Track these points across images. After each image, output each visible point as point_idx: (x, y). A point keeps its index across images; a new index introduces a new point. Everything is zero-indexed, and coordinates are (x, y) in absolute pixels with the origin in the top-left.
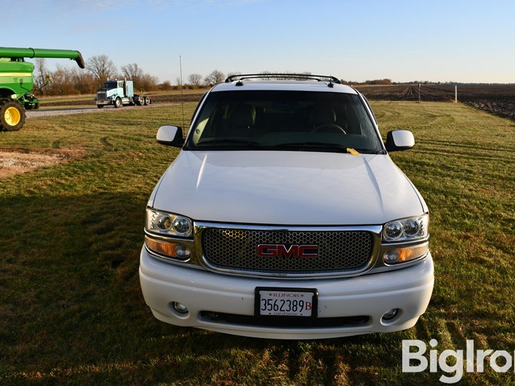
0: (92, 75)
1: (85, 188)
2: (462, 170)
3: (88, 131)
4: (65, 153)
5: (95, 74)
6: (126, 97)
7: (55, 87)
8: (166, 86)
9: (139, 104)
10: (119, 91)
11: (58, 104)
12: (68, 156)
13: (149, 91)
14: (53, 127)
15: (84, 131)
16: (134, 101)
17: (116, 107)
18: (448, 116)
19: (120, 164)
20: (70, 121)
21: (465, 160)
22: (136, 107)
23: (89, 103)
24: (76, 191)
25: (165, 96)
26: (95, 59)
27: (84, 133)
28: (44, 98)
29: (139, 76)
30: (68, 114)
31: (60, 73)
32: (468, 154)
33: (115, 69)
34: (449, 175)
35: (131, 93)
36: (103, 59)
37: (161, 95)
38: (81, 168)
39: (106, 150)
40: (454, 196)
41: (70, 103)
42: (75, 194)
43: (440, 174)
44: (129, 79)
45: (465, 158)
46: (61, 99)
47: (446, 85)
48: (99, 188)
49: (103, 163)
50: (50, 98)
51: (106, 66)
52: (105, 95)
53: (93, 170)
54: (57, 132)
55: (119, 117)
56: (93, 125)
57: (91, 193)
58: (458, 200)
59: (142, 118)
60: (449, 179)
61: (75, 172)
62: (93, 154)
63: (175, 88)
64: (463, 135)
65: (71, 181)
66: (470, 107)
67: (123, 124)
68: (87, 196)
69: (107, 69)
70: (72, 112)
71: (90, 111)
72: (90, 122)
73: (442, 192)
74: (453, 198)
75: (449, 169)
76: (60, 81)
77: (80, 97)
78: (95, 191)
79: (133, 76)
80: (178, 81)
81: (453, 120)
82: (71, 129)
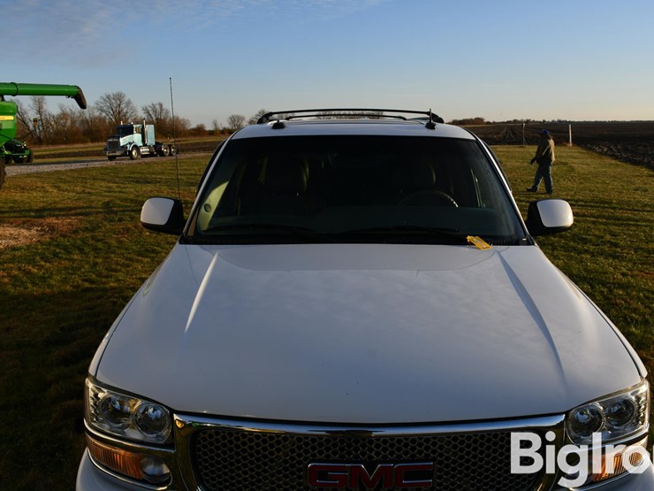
0: (105, 117)
1: (65, 281)
2: (604, 243)
3: (89, 193)
4: (49, 225)
5: (108, 117)
6: (145, 145)
7: (58, 133)
8: (199, 131)
9: (162, 154)
10: (136, 138)
11: (60, 155)
12: (52, 228)
13: (177, 137)
14: (42, 187)
15: (83, 192)
16: (156, 151)
17: (132, 158)
18: (565, 164)
19: (121, 242)
20: (68, 179)
21: (602, 227)
22: (158, 159)
23: (98, 154)
24: (50, 286)
25: (198, 143)
26: (108, 97)
27: (82, 195)
28: (44, 148)
29: (165, 119)
30: (68, 168)
31: (64, 115)
32: (604, 217)
33: (134, 110)
34: (586, 251)
35: (151, 140)
36: (119, 97)
37: (194, 142)
38: (65, 249)
39: (106, 220)
40: (604, 285)
41: (75, 155)
42: (48, 290)
43: (574, 249)
44: (149, 123)
45: (602, 223)
46: (63, 149)
47: (553, 124)
48: (85, 280)
49: (98, 241)
50: (51, 147)
51: (122, 106)
52: (118, 143)
53: (81, 250)
54: (47, 194)
55: (134, 173)
56: (97, 184)
57: (71, 288)
58: (610, 291)
59: (163, 173)
60: (589, 257)
61: (56, 255)
62: (88, 226)
63: (211, 133)
64: (590, 191)
65: (47, 270)
66: (590, 152)
67: (137, 182)
68: (64, 294)
69: (125, 111)
70: (74, 166)
71: (97, 164)
72: (94, 179)
73: (585, 278)
74: (602, 289)
75: (585, 241)
76: (64, 126)
77: (90, 146)
78: (78, 286)
79: (157, 119)
80: (215, 125)
81: (572, 169)
82: (67, 190)
